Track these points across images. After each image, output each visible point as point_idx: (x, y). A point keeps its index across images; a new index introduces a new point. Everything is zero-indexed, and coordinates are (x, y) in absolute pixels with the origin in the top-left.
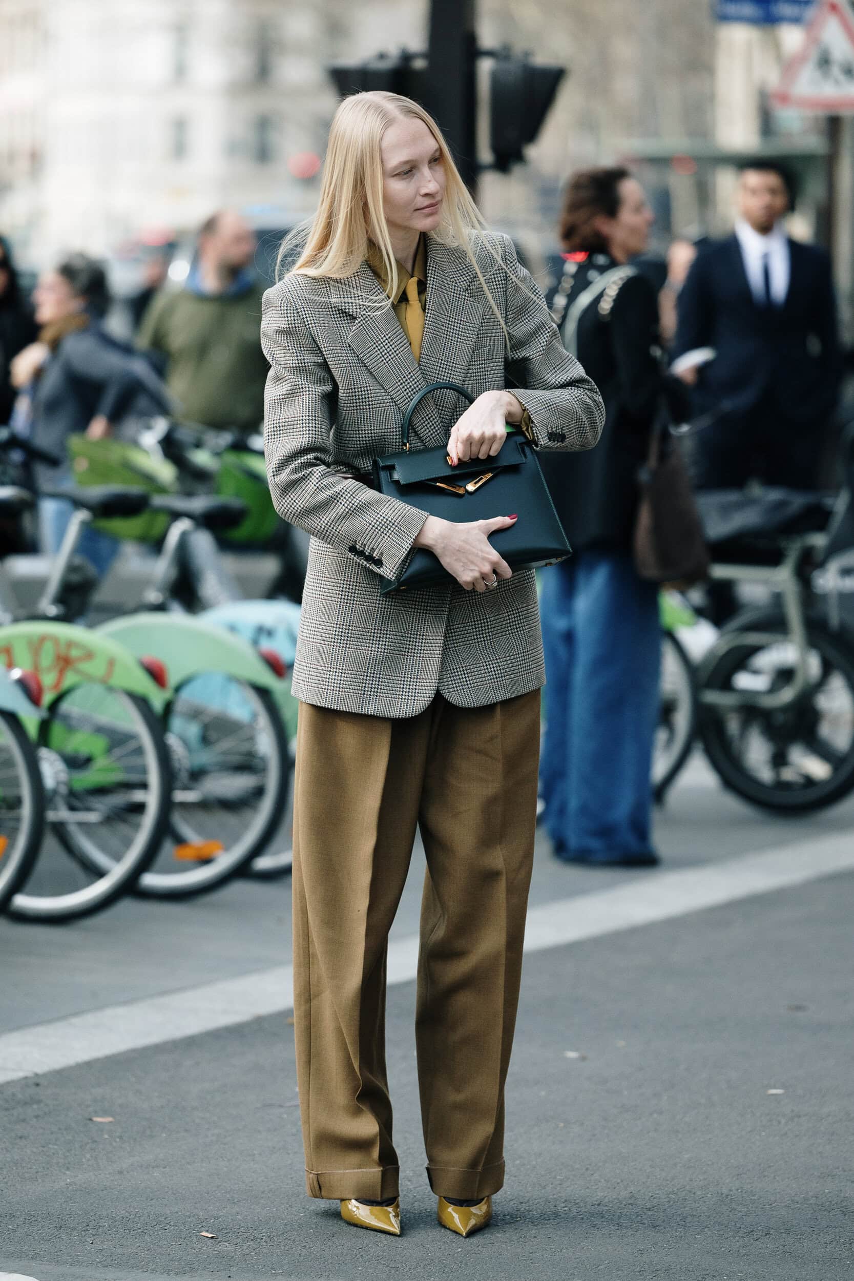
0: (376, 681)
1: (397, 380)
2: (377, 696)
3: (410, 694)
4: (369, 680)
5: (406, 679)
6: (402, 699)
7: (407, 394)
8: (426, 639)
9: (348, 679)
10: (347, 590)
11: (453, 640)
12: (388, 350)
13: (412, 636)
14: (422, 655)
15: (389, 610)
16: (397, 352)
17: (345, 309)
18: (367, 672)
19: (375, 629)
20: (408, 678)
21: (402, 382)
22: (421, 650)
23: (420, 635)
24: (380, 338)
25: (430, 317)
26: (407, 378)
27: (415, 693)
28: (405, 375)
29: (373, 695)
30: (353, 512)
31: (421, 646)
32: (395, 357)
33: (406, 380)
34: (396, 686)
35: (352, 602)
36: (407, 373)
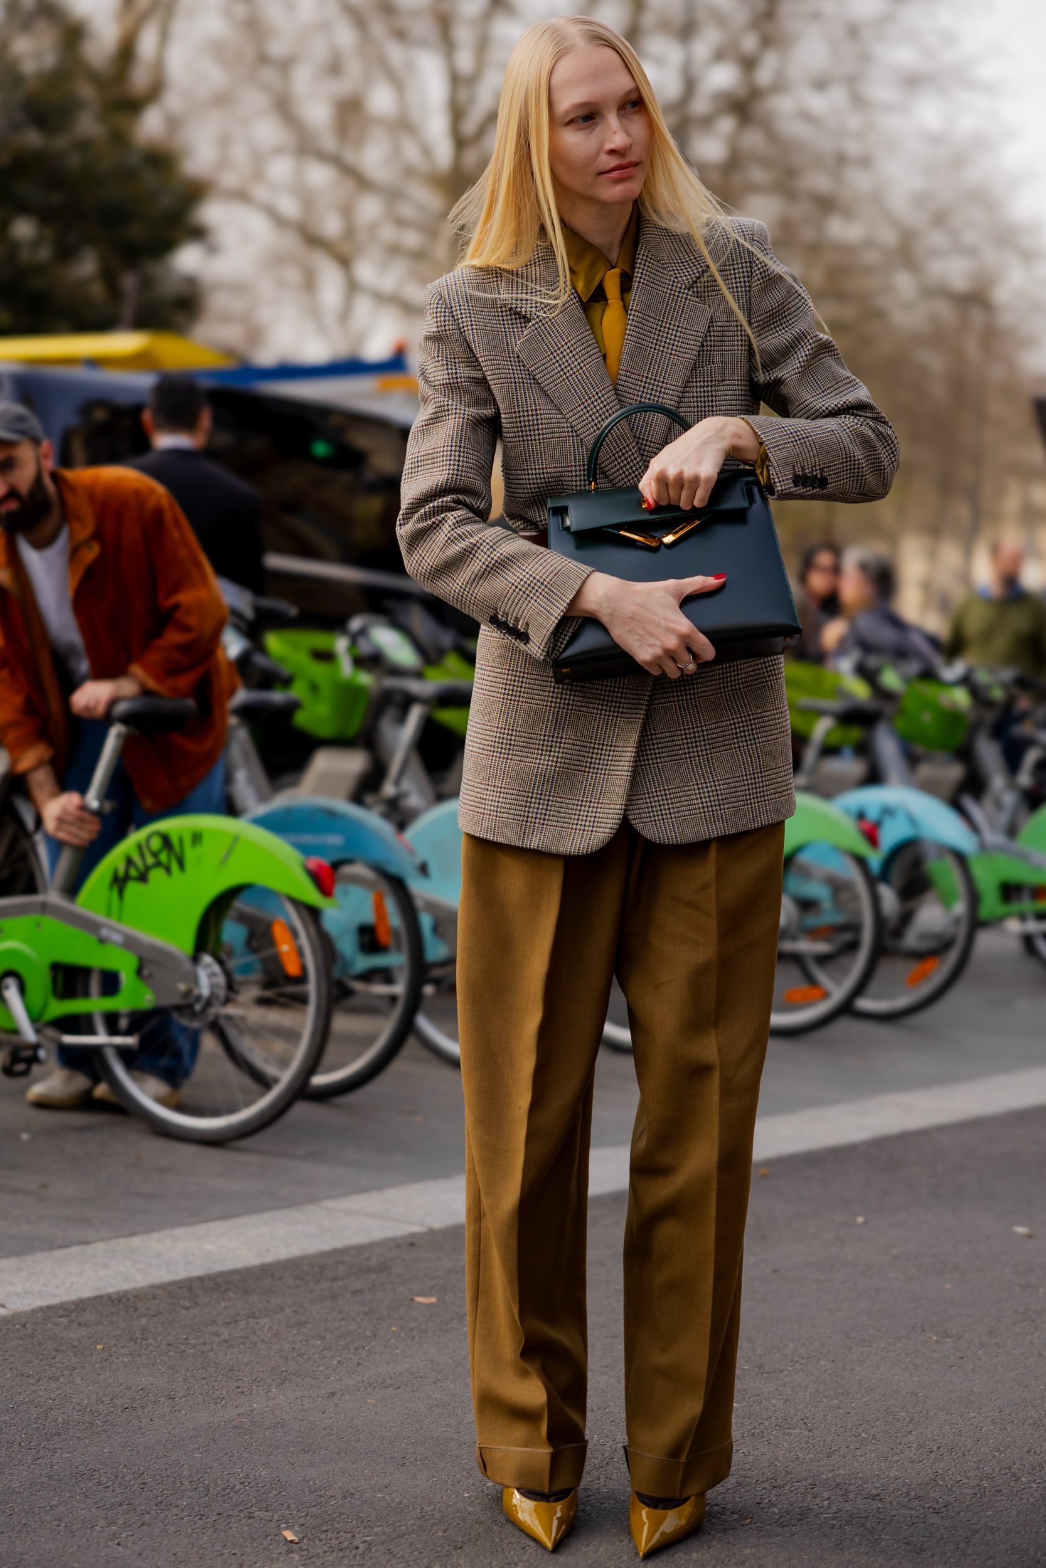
0: (543, 804)
1: (580, 403)
2: (543, 824)
3: (587, 824)
4: (535, 803)
5: (584, 803)
6: (576, 829)
7: (593, 420)
8: (614, 751)
9: (507, 801)
10: (512, 683)
11: (655, 754)
12: (570, 362)
13: (596, 746)
14: (607, 772)
15: (565, 711)
16: (582, 365)
17: (516, 308)
18: (533, 793)
19: (545, 736)
20: (586, 801)
21: (586, 404)
22: (607, 765)
23: (607, 745)
24: (559, 345)
25: (633, 320)
26: (593, 399)
27: (594, 822)
28: (591, 395)
29: (539, 823)
30: (492, 569)
31: (608, 760)
32: (578, 371)
33: (592, 403)
34: (570, 811)
35: (517, 698)
36: (594, 393)
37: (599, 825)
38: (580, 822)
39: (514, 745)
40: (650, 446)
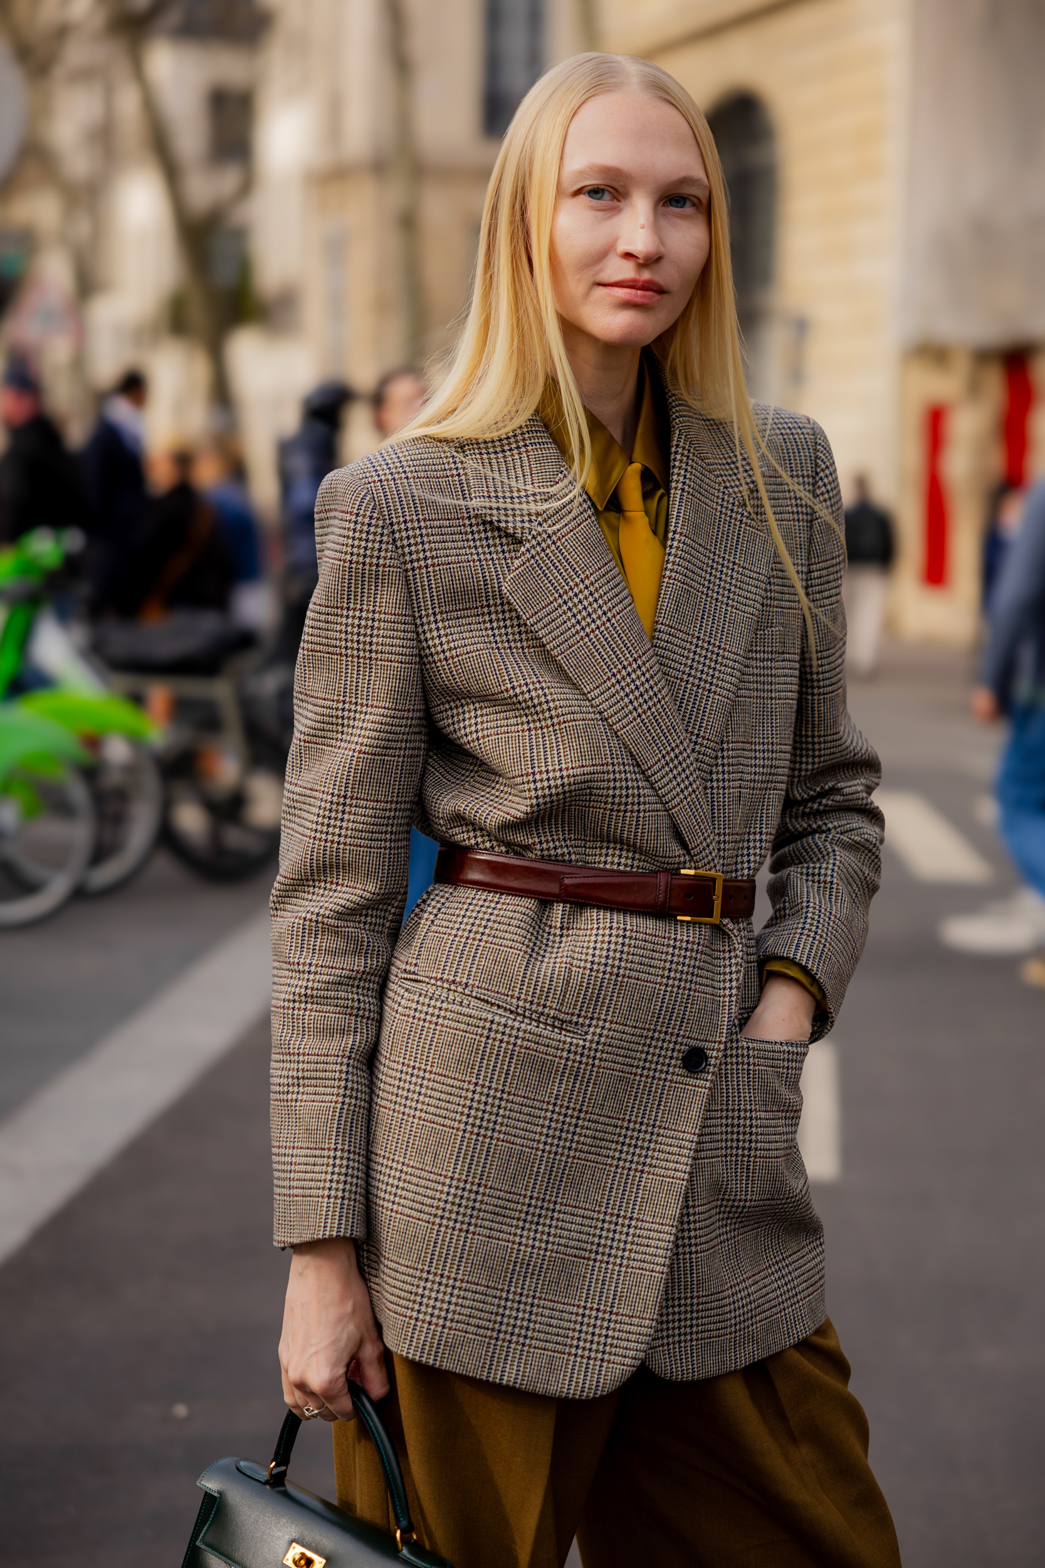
0: (524, 1311)
2: (523, 1345)
4: (511, 1309)
5: (587, 1312)
6: (576, 1355)
8: (636, 1228)
9: (467, 1303)
10: (482, 1107)
11: (690, 1238)
13: (608, 1218)
14: (625, 1262)
15: (564, 1159)
18: (508, 1292)
19: (531, 1198)
20: (591, 1309)
23: (625, 1217)
25: (677, 548)
29: (517, 1343)
32: (604, 624)
33: (629, 675)
34: (566, 1325)
35: (489, 1133)
36: (631, 659)
37: (613, 1350)
38: (581, 1344)
39: (480, 1210)
40: (701, 745)
